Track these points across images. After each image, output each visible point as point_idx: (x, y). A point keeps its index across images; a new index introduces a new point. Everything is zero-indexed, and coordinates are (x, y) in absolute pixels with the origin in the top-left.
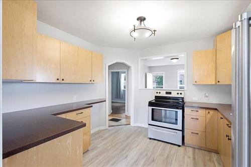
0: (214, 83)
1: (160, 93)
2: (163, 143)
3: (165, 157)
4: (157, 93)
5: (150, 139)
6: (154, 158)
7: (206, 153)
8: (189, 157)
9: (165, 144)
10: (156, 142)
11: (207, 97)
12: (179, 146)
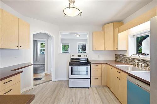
0: (103, 50)
1: (74, 56)
2: (79, 89)
3: (84, 98)
4: (72, 56)
5: (70, 88)
6: (78, 102)
7: (102, 88)
8: (96, 94)
9: (81, 89)
10: (74, 89)
11: (99, 57)
12: (88, 88)
